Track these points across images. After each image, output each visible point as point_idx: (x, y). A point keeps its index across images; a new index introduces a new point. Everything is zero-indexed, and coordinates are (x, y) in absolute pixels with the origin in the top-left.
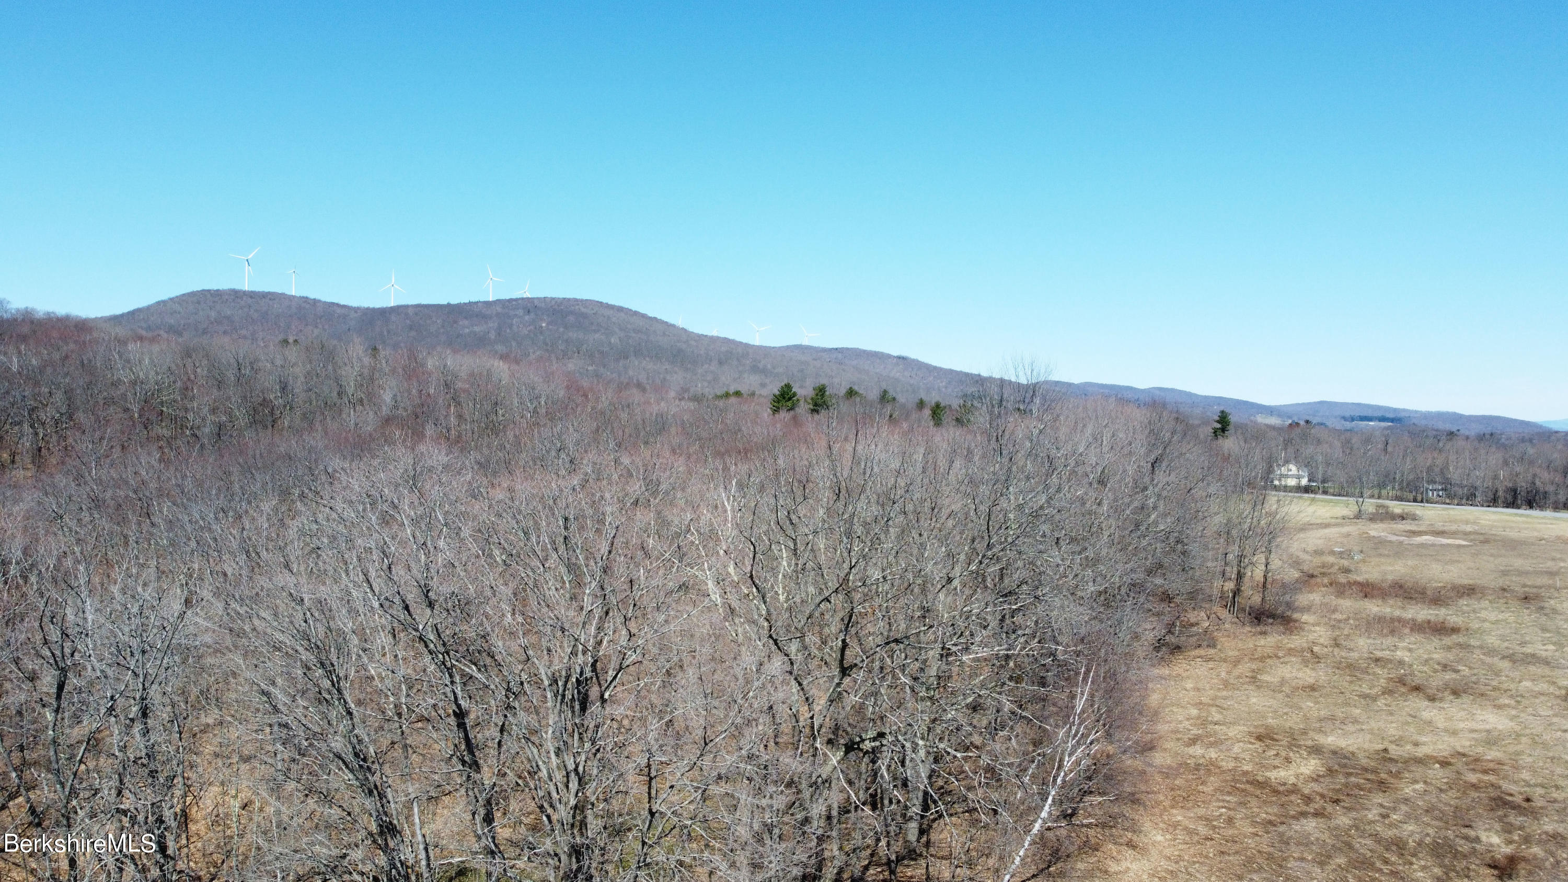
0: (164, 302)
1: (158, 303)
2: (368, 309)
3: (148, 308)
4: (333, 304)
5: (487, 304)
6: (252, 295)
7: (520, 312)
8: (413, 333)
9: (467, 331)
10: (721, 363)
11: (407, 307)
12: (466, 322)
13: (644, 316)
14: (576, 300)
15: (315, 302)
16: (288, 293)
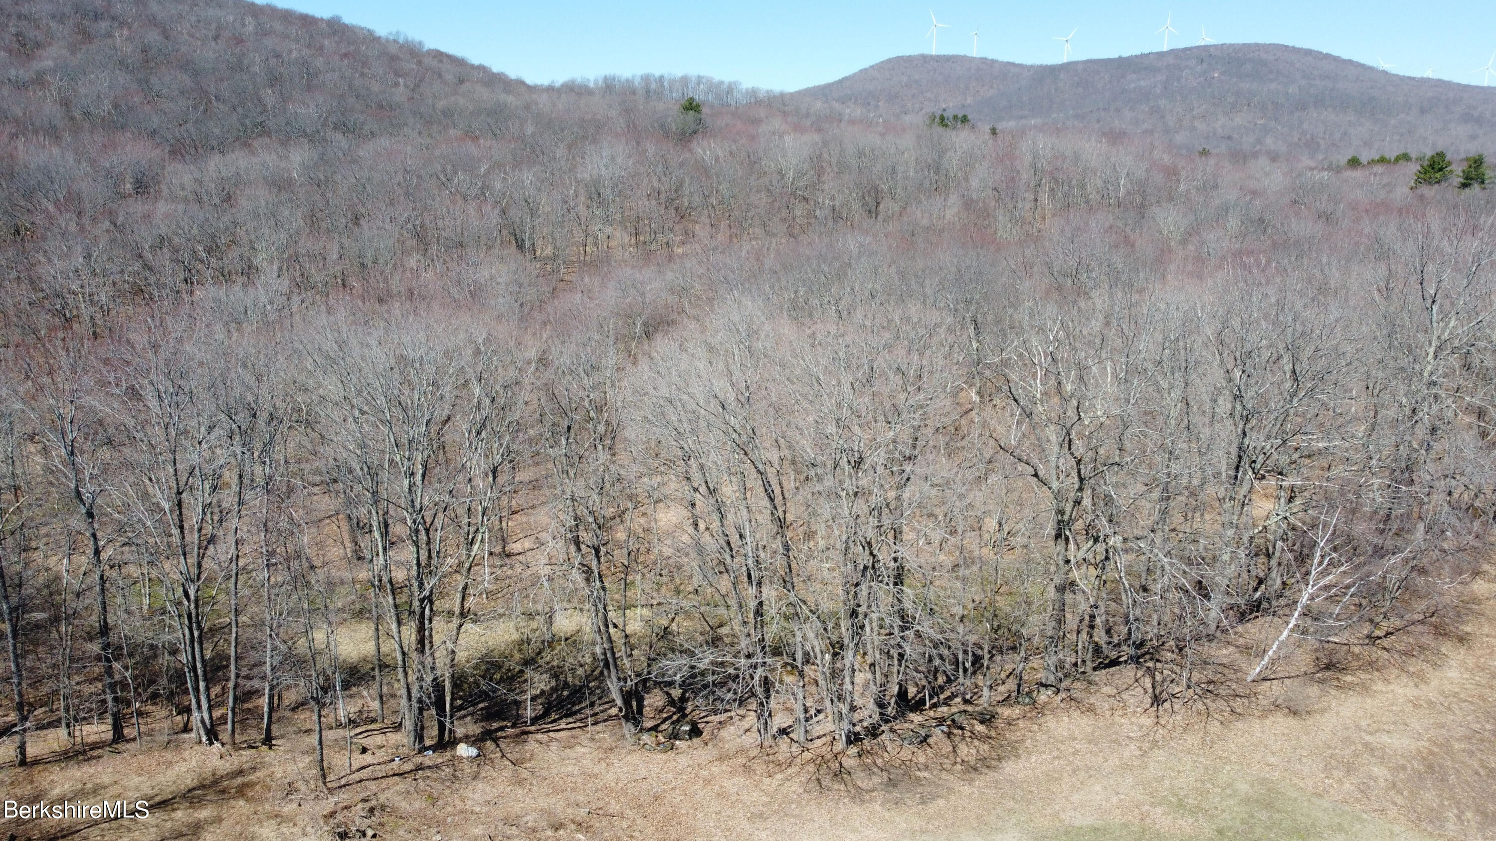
0: (866, 69)
1: (861, 71)
2: (1041, 66)
3: (853, 76)
4: (1009, 63)
5: (1160, 55)
6: (938, 59)
7: (1192, 63)
8: (1080, 90)
9: (1133, 85)
10: (1423, 111)
11: (1076, 63)
12: (1134, 76)
13: (1336, 59)
14: (1257, 45)
15: (994, 61)
16: (970, 55)
